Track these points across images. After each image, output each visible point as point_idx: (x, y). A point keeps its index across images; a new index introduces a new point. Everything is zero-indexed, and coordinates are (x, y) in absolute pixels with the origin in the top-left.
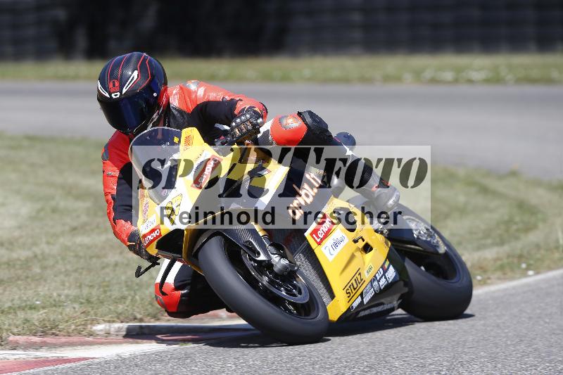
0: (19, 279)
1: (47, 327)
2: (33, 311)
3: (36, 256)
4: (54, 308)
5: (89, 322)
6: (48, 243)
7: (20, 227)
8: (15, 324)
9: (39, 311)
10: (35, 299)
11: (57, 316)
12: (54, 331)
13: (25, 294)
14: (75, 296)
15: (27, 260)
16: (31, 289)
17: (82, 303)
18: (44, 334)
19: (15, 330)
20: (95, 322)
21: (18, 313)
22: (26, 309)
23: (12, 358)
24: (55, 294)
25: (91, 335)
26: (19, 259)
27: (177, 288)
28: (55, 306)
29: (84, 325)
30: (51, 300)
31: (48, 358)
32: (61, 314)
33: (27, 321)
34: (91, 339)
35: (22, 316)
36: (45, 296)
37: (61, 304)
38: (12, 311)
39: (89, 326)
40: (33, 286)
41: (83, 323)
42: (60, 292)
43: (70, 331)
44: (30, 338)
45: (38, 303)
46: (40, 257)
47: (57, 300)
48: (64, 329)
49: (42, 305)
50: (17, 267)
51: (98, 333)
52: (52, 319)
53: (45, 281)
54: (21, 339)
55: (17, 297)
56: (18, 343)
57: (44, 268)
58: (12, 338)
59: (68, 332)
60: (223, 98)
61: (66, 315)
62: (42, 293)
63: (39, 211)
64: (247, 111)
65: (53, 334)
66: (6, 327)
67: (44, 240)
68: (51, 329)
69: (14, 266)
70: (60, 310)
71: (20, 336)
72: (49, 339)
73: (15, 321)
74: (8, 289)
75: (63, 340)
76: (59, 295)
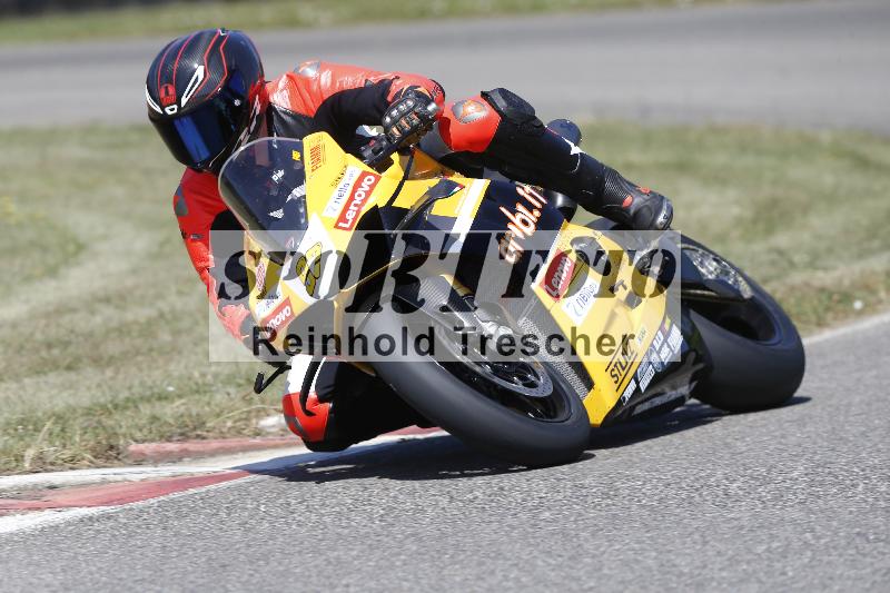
0: (138, 353)
1: (187, 426)
2: (164, 403)
3: (162, 315)
4: (197, 397)
5: (253, 414)
6: (180, 293)
7: (134, 272)
8: (137, 425)
9: (173, 401)
10: (166, 382)
11: (203, 407)
12: (199, 432)
13: (149, 376)
14: (228, 375)
15: (150, 322)
16: (157, 368)
17: (239, 385)
18: (184, 437)
19: (138, 435)
20: (262, 413)
21: (141, 407)
22: (153, 399)
23: (136, 478)
24: (196, 374)
25: (258, 433)
26: (136, 322)
27: (321, 399)
28: (197, 392)
29: (246, 419)
30: (192, 383)
31: (192, 475)
32: (209, 404)
33: (154, 419)
34: (258, 440)
35: (148, 412)
36: (180, 378)
37: (207, 388)
38: (130, 404)
39: (254, 421)
40: (161, 362)
41: (244, 416)
42: (204, 369)
43: (225, 430)
44: (164, 445)
45: (171, 389)
46: (169, 317)
47: (200, 381)
48: (214, 428)
49: (177, 392)
50: (135, 334)
51: (268, 430)
52: (194, 413)
53: (180, 353)
54: (148, 448)
55: (136, 382)
56: (143, 454)
57: (176, 333)
58: (133, 447)
59: (222, 432)
60: (366, 81)
61: (217, 405)
62: (176, 374)
63: (162, 245)
64: (407, 93)
65: (198, 436)
66: (123, 430)
67: (173, 289)
68: (195, 429)
69: (129, 333)
70: (206, 398)
71: (146, 444)
72: (191, 446)
73: (136, 420)
74: (122, 369)
75: (215, 444)
76: (203, 375)
